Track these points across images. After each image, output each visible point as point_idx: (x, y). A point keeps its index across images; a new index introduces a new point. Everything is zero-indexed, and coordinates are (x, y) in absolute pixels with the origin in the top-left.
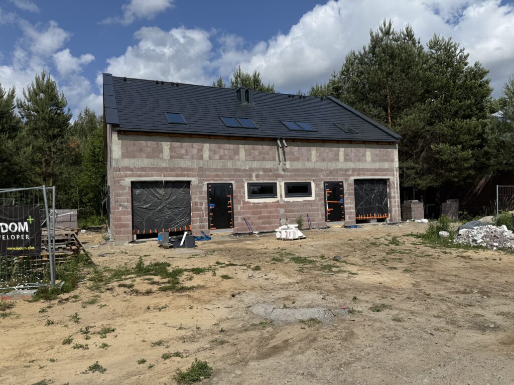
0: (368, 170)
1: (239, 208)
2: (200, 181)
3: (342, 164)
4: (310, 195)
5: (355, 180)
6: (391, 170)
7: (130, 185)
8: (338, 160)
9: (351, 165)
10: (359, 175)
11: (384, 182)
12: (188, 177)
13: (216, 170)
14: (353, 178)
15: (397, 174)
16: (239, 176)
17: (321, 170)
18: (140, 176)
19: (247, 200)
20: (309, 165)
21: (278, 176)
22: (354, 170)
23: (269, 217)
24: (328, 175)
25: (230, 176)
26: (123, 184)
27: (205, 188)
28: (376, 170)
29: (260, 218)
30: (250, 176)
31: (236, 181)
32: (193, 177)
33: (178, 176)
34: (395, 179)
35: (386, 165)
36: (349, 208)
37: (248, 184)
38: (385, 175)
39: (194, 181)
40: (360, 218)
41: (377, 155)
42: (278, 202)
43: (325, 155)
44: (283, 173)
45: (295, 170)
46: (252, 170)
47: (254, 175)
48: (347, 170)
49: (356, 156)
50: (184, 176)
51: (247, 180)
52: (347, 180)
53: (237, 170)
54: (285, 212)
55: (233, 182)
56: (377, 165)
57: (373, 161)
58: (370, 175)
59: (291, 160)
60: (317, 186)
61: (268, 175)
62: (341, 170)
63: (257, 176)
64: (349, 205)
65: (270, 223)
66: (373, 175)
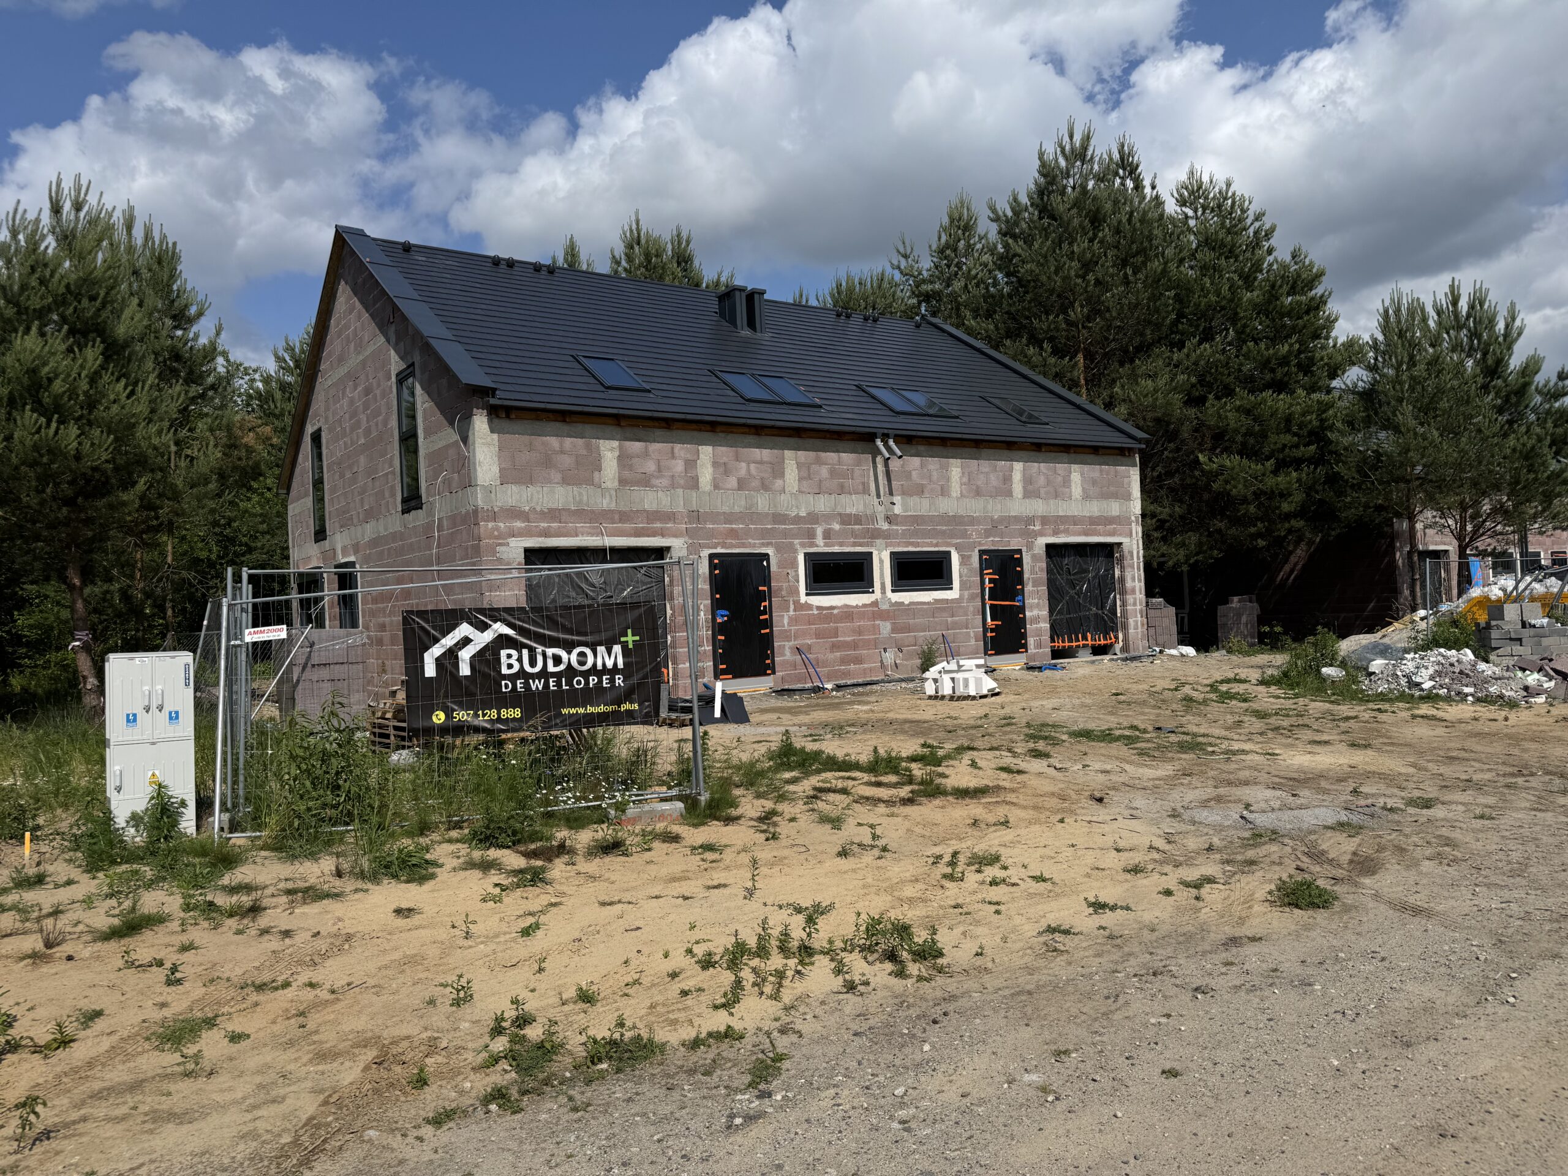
0: (1075, 520)
1: (786, 621)
2: (693, 549)
3: (1018, 505)
4: (947, 585)
5: (1049, 547)
6: (1122, 521)
7: (521, 557)
8: (1009, 494)
9: (1038, 507)
10: (1055, 533)
11: (1108, 552)
12: (663, 536)
13: (729, 518)
14: (1043, 541)
15: (1137, 530)
16: (785, 534)
17: (973, 521)
18: (546, 534)
19: (803, 598)
20: (947, 506)
21: (876, 534)
22: (1045, 520)
23: (855, 645)
24: (988, 533)
25: (764, 534)
26: (504, 556)
27: (704, 568)
28: (1094, 521)
29: (835, 647)
30: (811, 535)
31: (779, 549)
32: (675, 536)
33: (638, 534)
34: (1133, 544)
35: (1114, 508)
36: (1036, 620)
37: (806, 554)
38: (1113, 534)
39: (678, 545)
40: (1059, 644)
41: (1094, 482)
42: (875, 603)
43: (981, 481)
44: (885, 526)
45: (916, 519)
46: (813, 518)
47: (819, 531)
48: (1030, 520)
49: (1049, 482)
50: (653, 534)
51: (803, 545)
52: (1030, 546)
53: (779, 518)
54: (894, 630)
55: (770, 551)
56: (1094, 509)
57: (1086, 497)
58: (1079, 534)
59: (904, 493)
60: (964, 561)
61: (853, 531)
62: (1017, 519)
63: (827, 535)
64: (1035, 612)
65: (858, 660)
66: (1086, 534)
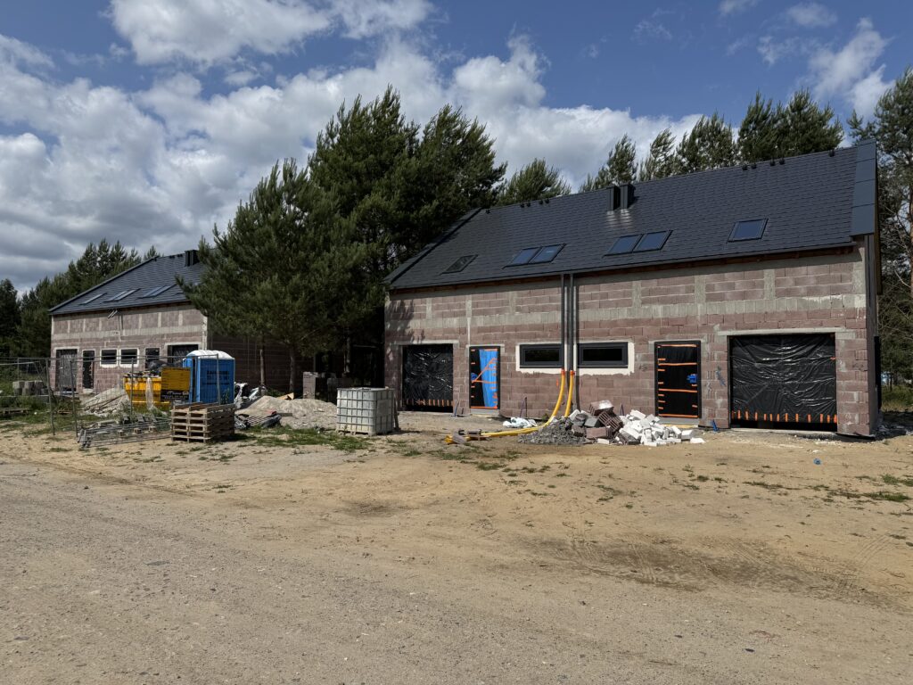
0: (178, 335)
2: (81, 349)
3: (159, 330)
4: (136, 362)
5: (169, 347)
6: (198, 334)
7: (56, 352)
8: (156, 326)
9: (166, 330)
10: (171, 341)
13: (88, 340)
14: (167, 344)
15: (205, 338)
16: (98, 344)
17: (145, 337)
19: (101, 365)
20: (137, 332)
21: (118, 344)
22: (168, 335)
24: (149, 342)
25: (93, 345)
27: (83, 355)
28: (186, 335)
31: (96, 349)
32: (78, 346)
34: (202, 344)
35: (195, 329)
37: (102, 351)
38: (194, 341)
41: (188, 318)
42: (116, 368)
43: (147, 321)
44: (121, 341)
45: (129, 338)
46: (104, 339)
47: (105, 343)
48: (163, 336)
49: (170, 319)
51: (101, 348)
52: (162, 346)
53: (97, 339)
54: (120, 377)
56: (187, 329)
57: (184, 324)
58: (181, 341)
59: (126, 329)
60: (141, 352)
61: (113, 342)
62: (158, 336)
63: (107, 344)
66: (183, 341)
